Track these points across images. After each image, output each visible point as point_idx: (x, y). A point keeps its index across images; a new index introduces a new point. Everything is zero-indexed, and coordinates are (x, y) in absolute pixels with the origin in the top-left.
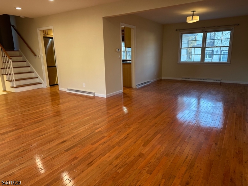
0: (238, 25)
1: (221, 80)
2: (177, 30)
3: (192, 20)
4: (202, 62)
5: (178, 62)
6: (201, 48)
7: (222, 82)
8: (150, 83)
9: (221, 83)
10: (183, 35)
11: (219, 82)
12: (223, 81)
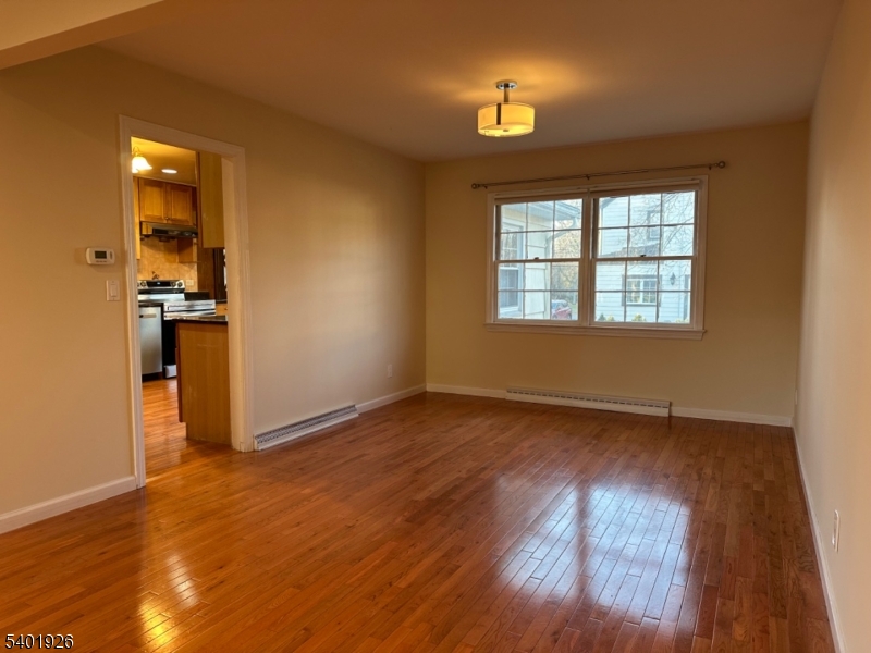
0: (722, 165)
1: (671, 404)
2: (476, 186)
3: (499, 123)
4: (584, 325)
5: (488, 321)
6: (577, 264)
7: (674, 414)
8: (356, 415)
9: (670, 416)
10: (504, 208)
11: (664, 413)
12: (678, 411)
